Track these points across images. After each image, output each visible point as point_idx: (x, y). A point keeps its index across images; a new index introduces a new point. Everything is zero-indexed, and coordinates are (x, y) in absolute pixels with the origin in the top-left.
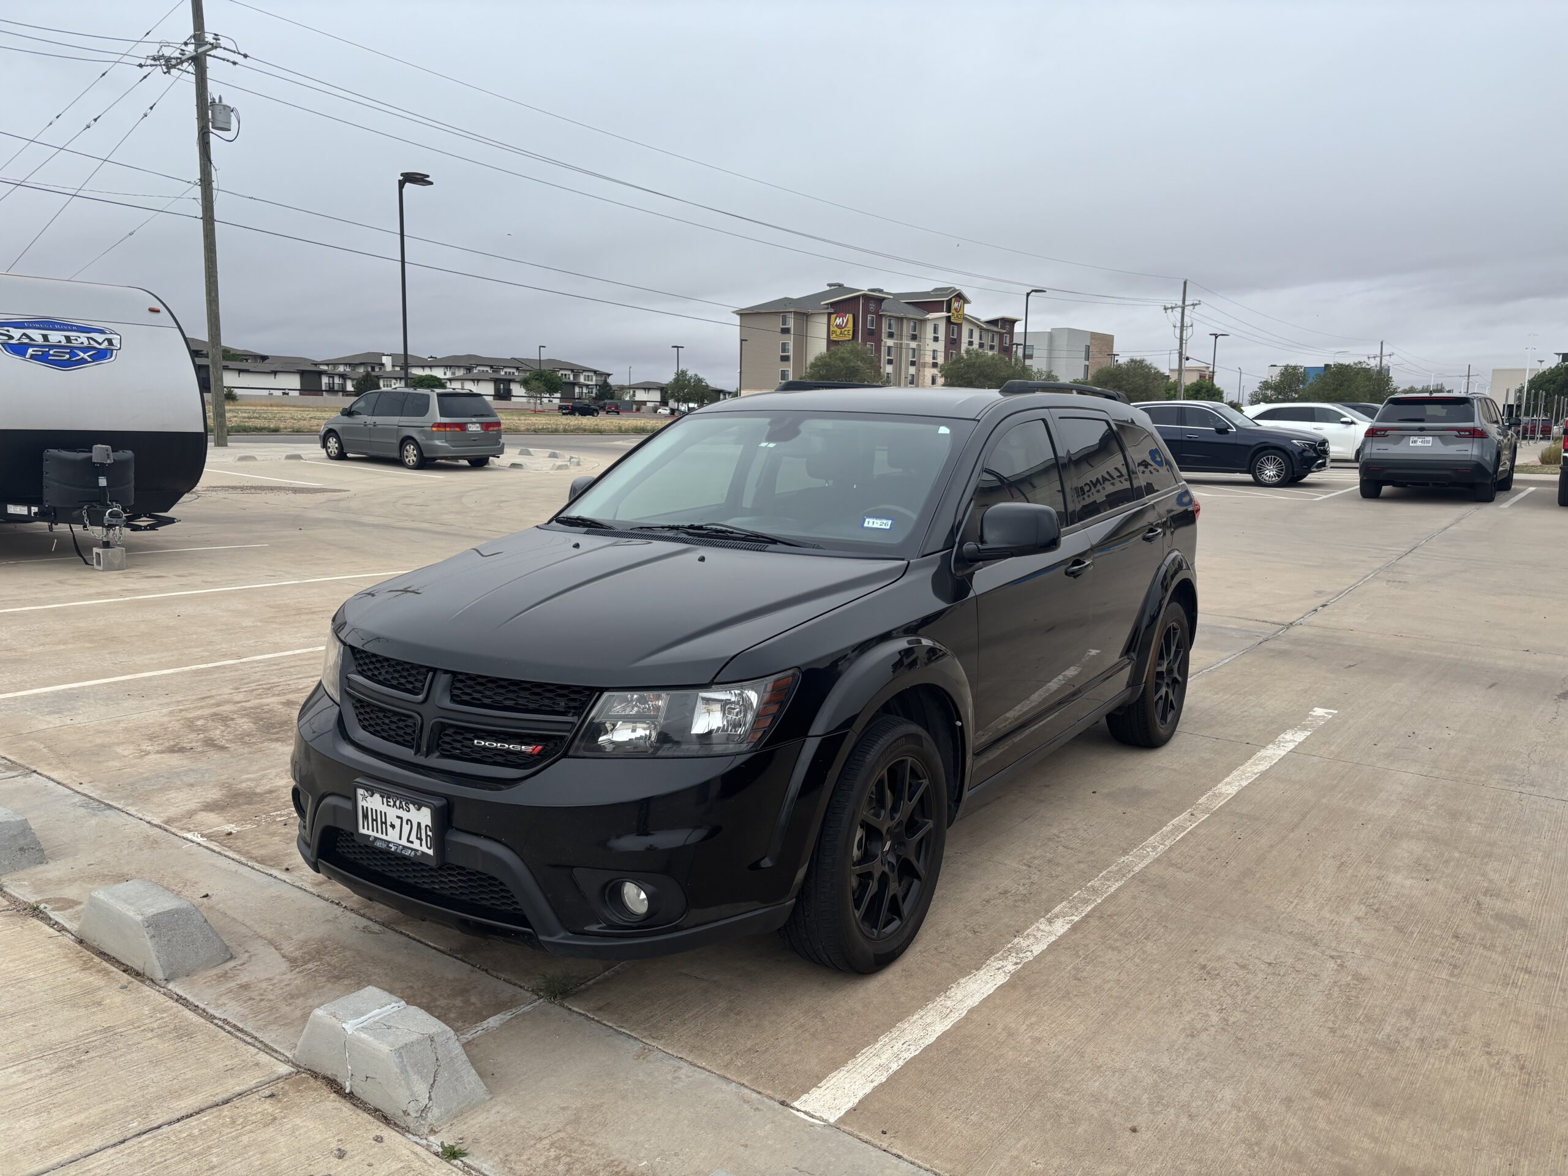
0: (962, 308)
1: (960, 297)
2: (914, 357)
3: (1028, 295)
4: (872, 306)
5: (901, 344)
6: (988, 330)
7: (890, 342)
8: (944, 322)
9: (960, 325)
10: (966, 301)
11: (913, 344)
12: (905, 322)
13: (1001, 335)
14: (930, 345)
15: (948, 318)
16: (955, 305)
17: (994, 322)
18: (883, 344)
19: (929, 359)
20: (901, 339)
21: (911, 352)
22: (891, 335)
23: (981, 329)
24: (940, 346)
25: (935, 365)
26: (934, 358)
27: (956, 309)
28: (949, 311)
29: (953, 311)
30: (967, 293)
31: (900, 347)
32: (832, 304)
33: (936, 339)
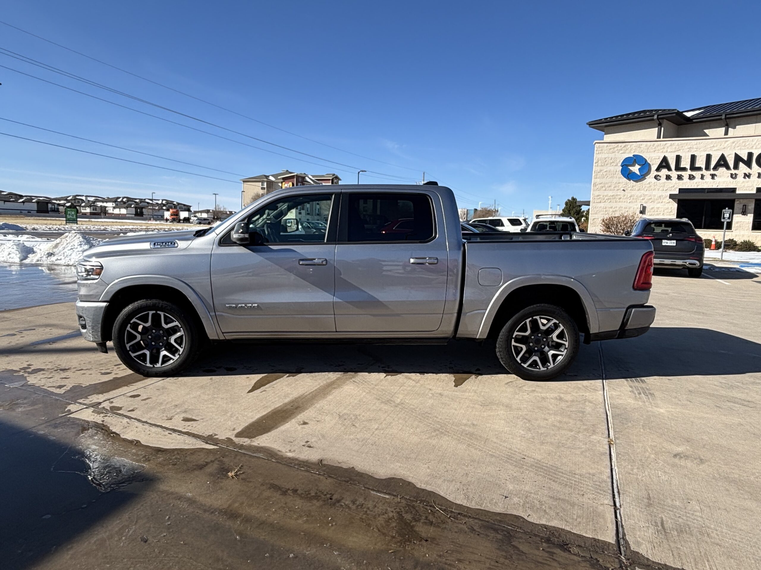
0: (338, 182)
1: (337, 178)
3: (359, 173)
4: (300, 180)
28: (332, 183)
29: (334, 183)
30: (340, 176)
32: (283, 178)
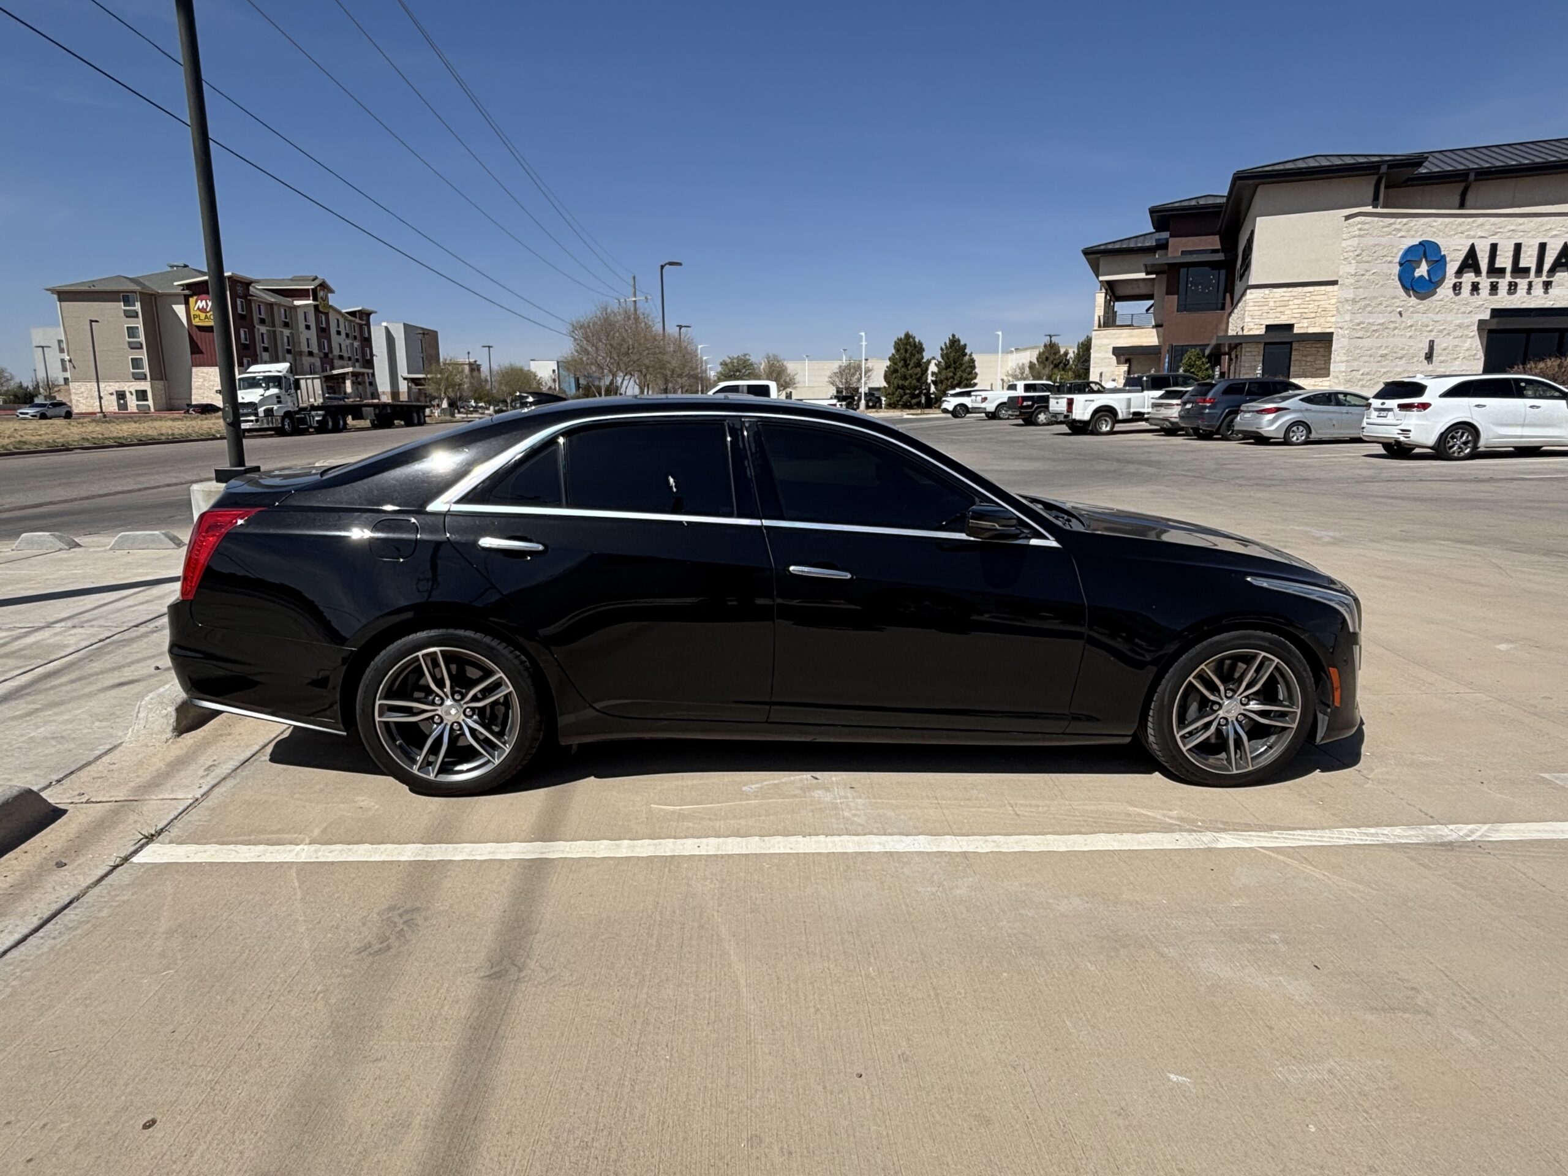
1: (323, 286)
2: (289, 345)
4: (240, 290)
5: (274, 332)
6: (351, 321)
7: (263, 329)
8: (313, 308)
9: (327, 314)
10: (332, 292)
11: (287, 332)
12: (275, 308)
13: (361, 326)
14: (304, 335)
15: (316, 307)
16: (321, 294)
17: (353, 314)
18: (256, 330)
19: (305, 349)
20: (274, 325)
21: (286, 339)
22: (262, 321)
23: (346, 319)
24: (313, 334)
25: (311, 354)
26: (308, 347)
27: (322, 298)
28: (315, 299)
29: (319, 299)
30: (331, 284)
31: (273, 335)
32: (188, 286)
33: (308, 327)
